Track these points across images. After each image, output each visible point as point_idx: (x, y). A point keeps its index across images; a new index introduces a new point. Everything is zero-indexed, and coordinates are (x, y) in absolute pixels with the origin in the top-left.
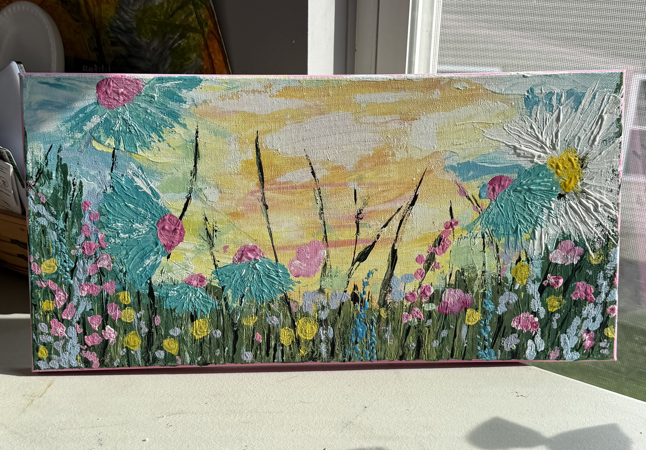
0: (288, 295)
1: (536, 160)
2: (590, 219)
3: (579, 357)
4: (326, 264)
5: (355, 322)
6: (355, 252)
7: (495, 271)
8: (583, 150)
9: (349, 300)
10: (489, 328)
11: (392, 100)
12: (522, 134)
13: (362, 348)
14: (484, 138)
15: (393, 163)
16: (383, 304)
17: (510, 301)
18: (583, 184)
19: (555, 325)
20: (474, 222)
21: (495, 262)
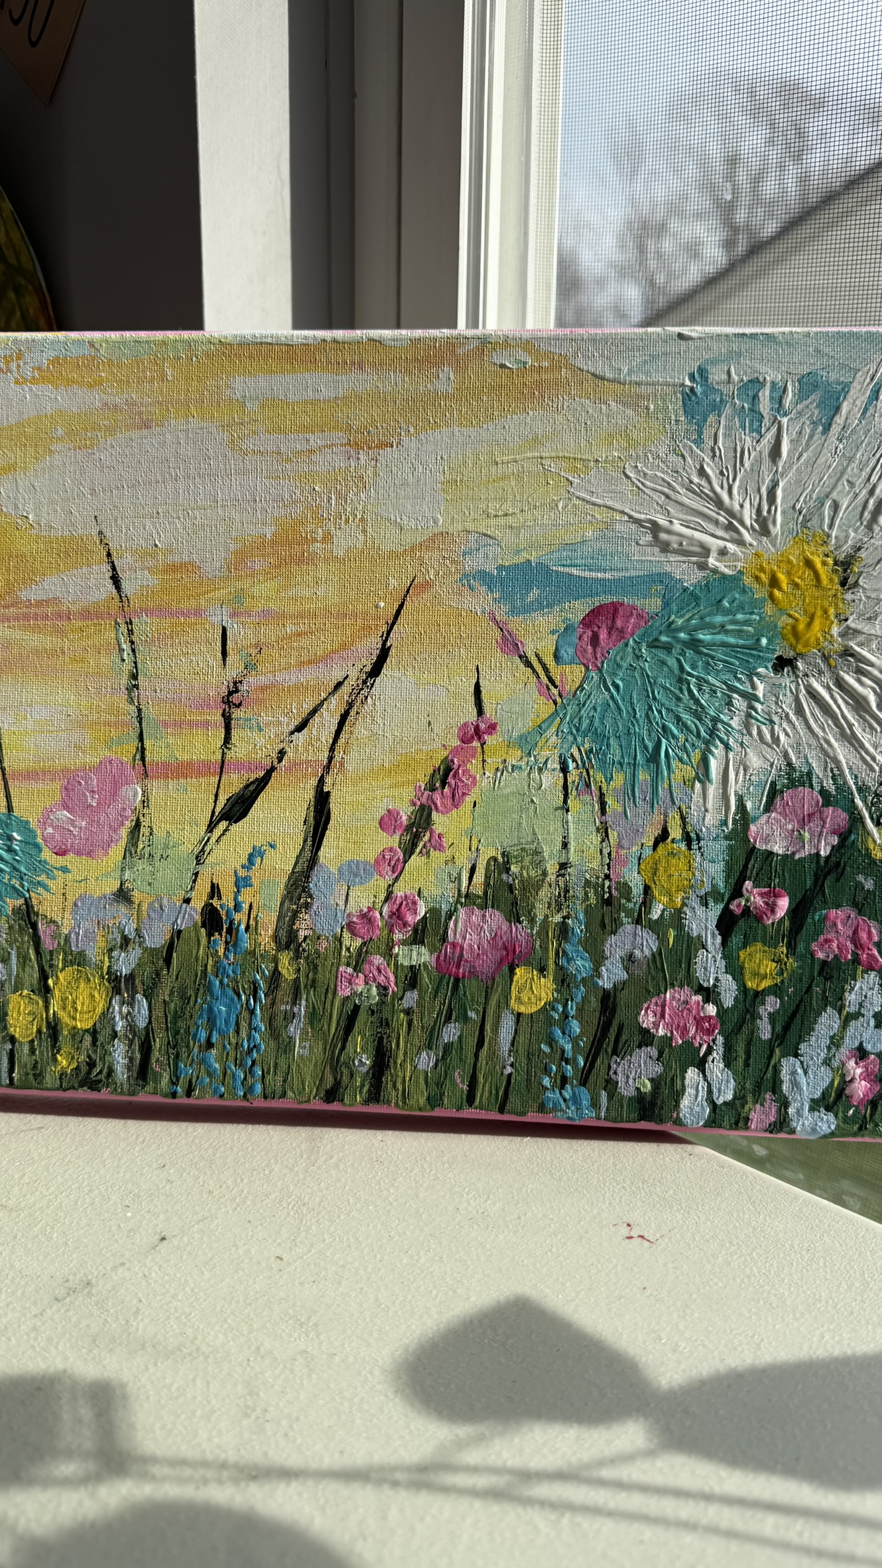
0: (34, 902)
1: (712, 561)
2: (867, 729)
3: (833, 1127)
4: (138, 824)
5: (209, 988)
6: (216, 796)
7: (595, 865)
8: (847, 537)
9: (195, 924)
10: (576, 1027)
11: (326, 393)
12: (674, 490)
13: (223, 1060)
14: (570, 499)
15: (326, 560)
16: (288, 939)
17: (637, 952)
18: (847, 633)
19: (765, 1031)
20: (540, 726)
21: (596, 839)
